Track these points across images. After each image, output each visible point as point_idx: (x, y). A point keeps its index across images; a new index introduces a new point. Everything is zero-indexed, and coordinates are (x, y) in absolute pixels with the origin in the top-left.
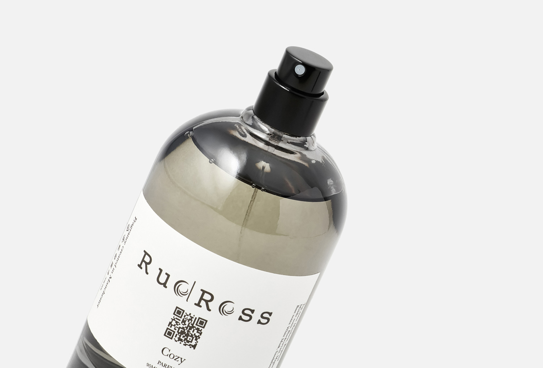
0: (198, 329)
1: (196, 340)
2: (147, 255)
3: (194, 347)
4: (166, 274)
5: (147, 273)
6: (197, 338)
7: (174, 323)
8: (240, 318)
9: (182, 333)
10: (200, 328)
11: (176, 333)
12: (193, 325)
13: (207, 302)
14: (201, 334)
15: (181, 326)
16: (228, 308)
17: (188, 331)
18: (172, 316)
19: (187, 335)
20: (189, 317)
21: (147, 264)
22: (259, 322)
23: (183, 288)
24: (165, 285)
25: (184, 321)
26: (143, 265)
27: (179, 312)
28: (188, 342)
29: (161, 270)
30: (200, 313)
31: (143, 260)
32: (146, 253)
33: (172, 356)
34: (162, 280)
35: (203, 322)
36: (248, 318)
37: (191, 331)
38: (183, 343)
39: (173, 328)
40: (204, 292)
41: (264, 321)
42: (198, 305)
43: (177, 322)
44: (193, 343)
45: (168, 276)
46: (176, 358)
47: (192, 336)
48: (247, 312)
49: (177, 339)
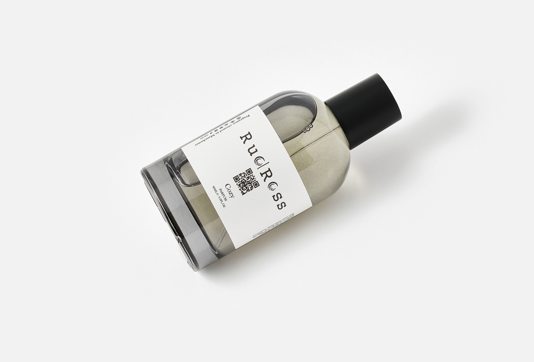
0: (252, 186)
1: (247, 191)
2: (249, 135)
3: (243, 194)
4: (256, 149)
5: (244, 143)
6: (248, 190)
7: (243, 175)
8: (274, 196)
9: (243, 183)
10: (254, 187)
11: (240, 181)
12: (251, 182)
13: (267, 176)
14: (252, 189)
15: (245, 179)
16: (273, 186)
17: (247, 184)
18: (245, 171)
19: (245, 186)
20: (252, 177)
21: (247, 138)
22: (278, 206)
23: (260, 161)
24: (251, 154)
25: (248, 178)
26: (244, 138)
27: (249, 171)
28: (243, 189)
29: (254, 146)
30: (259, 179)
31: (245, 136)
32: (249, 133)
33: (229, 191)
34: (252, 151)
35: (257, 185)
36: (276, 198)
37: (248, 185)
38: (240, 188)
39: (241, 177)
40: (269, 170)
41: (280, 207)
42: (262, 175)
43: (244, 176)
44: (244, 192)
45: (257, 151)
46: (230, 193)
47: (246, 188)
48: (279, 196)
49: (238, 184)
